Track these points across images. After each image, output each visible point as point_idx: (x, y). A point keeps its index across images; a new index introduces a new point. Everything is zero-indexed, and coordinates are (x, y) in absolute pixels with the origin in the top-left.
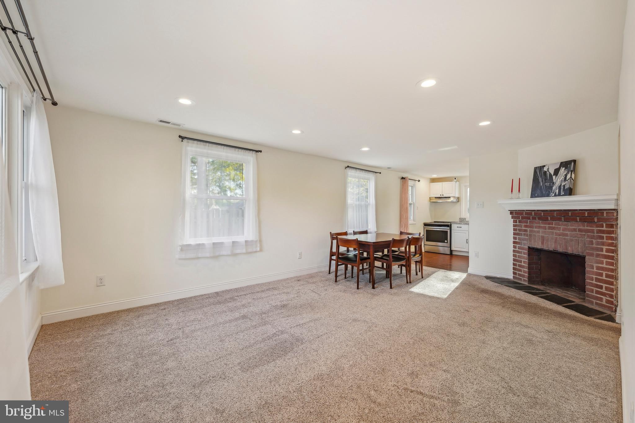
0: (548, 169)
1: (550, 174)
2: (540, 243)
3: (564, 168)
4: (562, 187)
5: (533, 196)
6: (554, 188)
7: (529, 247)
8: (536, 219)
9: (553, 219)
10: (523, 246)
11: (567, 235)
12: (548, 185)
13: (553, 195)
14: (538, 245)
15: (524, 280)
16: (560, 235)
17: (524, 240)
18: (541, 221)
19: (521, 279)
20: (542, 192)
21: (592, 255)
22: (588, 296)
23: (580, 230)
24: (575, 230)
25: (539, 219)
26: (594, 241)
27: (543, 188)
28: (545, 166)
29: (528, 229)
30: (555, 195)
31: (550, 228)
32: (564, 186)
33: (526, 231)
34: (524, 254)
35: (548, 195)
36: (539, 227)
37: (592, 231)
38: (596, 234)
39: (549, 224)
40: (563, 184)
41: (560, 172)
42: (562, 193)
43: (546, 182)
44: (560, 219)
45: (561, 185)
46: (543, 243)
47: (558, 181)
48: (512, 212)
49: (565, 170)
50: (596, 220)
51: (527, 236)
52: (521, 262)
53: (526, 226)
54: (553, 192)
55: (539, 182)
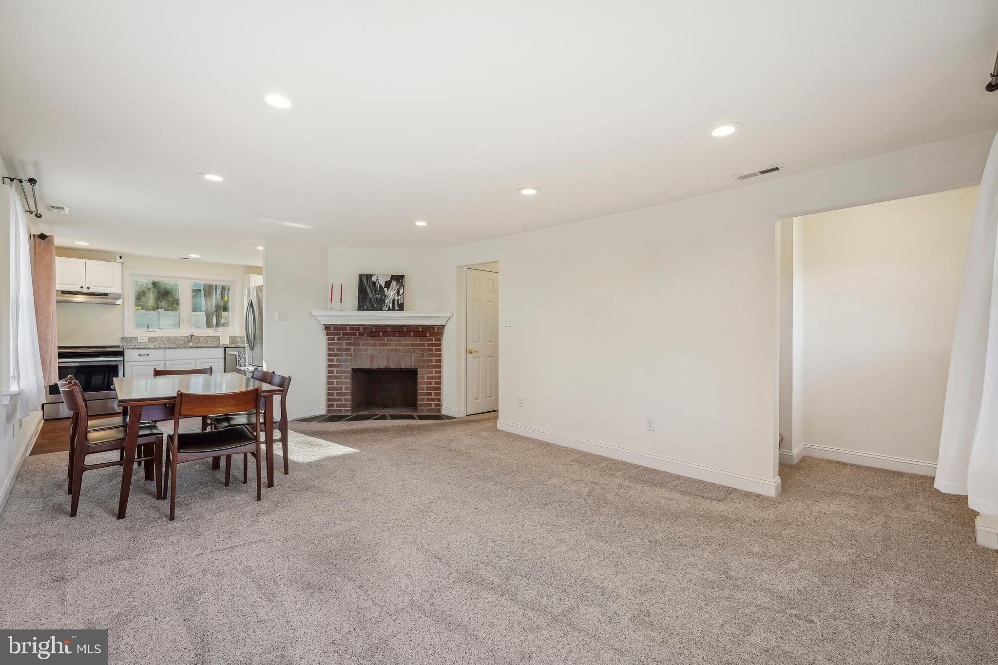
0: (377, 280)
1: (381, 286)
2: (369, 362)
3: (396, 282)
4: (396, 302)
5: (361, 307)
6: (387, 301)
7: (352, 369)
8: (364, 336)
9: (386, 334)
10: (344, 369)
11: (399, 351)
12: (380, 298)
13: (387, 309)
14: (367, 365)
15: (346, 411)
16: (393, 352)
17: (345, 361)
18: (369, 338)
19: (341, 411)
20: (372, 305)
21: (423, 367)
22: (421, 405)
23: (413, 345)
24: (408, 345)
25: (368, 335)
26: (425, 354)
27: (374, 300)
28: (373, 275)
29: (352, 348)
30: (389, 310)
31: (380, 345)
32: (398, 300)
33: (347, 350)
34: (345, 378)
35: (381, 309)
36: (368, 344)
37: (424, 345)
38: (426, 348)
39: (380, 340)
40: (396, 298)
41: (391, 285)
42: (397, 308)
43: (376, 294)
44: (393, 335)
45: (394, 299)
46: (372, 362)
47: (391, 294)
48: (327, 327)
49: (397, 284)
50: (428, 335)
51: (351, 356)
52: (341, 389)
53: (347, 344)
54: (387, 306)
55: (367, 293)
